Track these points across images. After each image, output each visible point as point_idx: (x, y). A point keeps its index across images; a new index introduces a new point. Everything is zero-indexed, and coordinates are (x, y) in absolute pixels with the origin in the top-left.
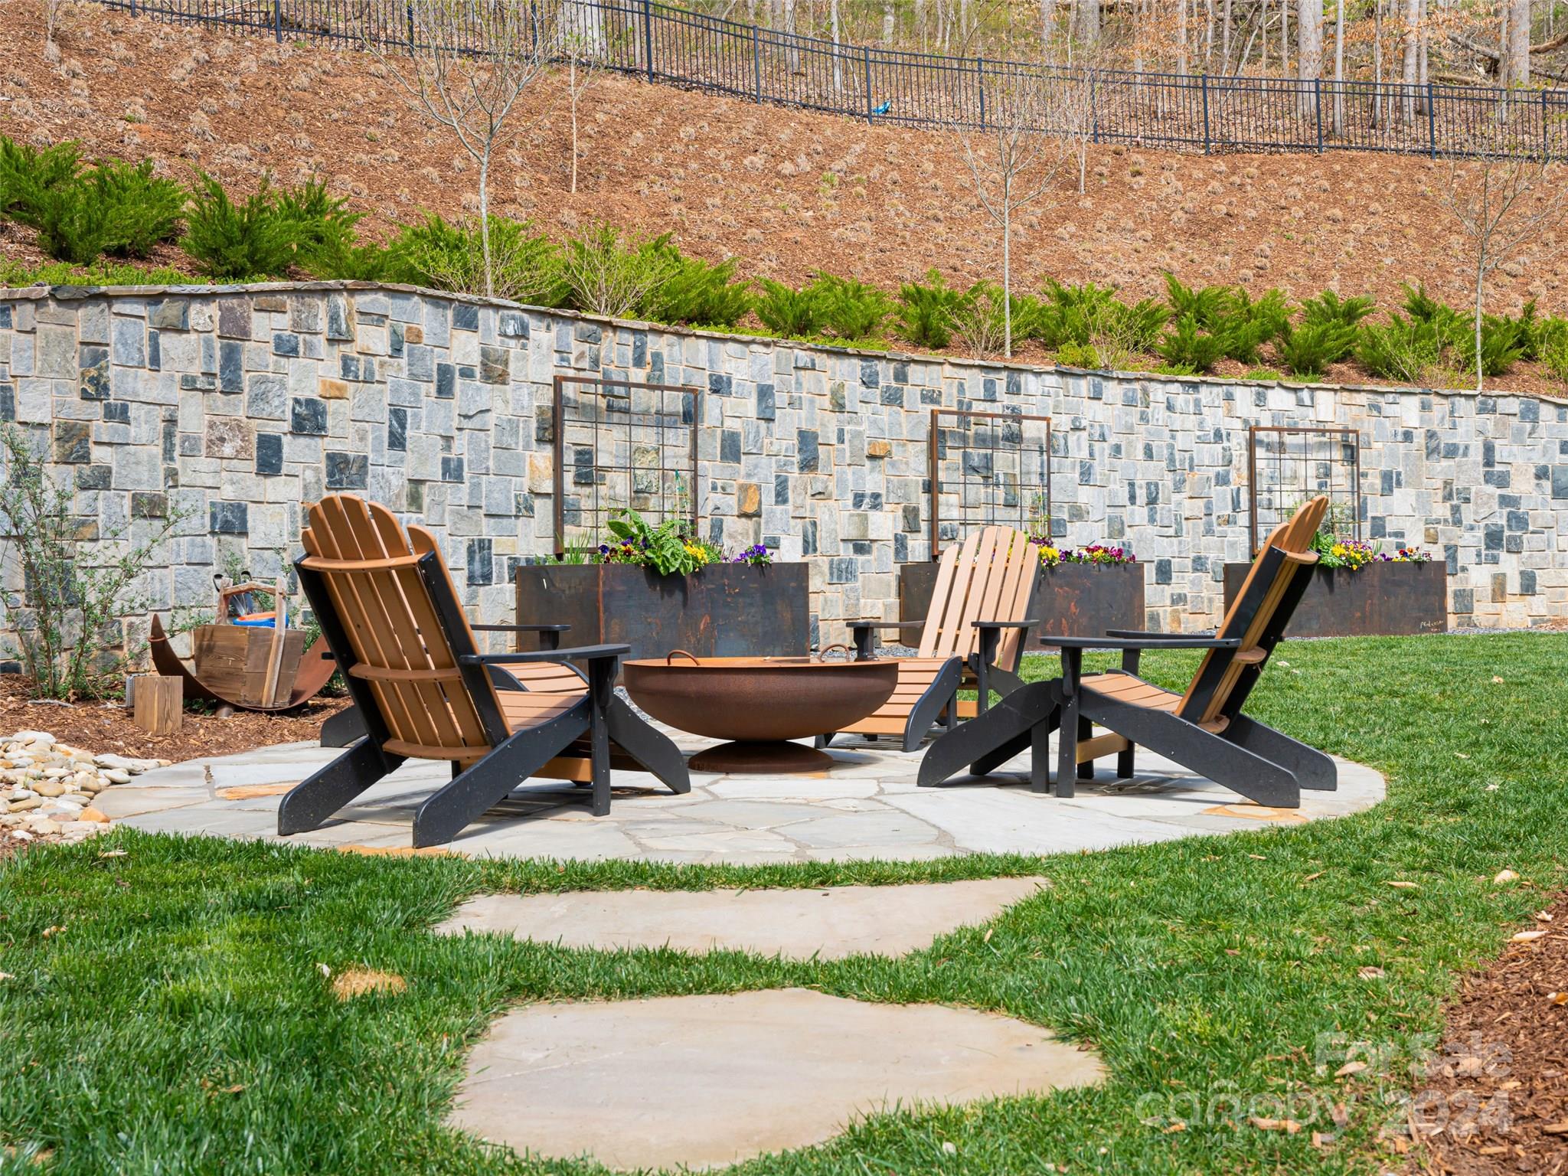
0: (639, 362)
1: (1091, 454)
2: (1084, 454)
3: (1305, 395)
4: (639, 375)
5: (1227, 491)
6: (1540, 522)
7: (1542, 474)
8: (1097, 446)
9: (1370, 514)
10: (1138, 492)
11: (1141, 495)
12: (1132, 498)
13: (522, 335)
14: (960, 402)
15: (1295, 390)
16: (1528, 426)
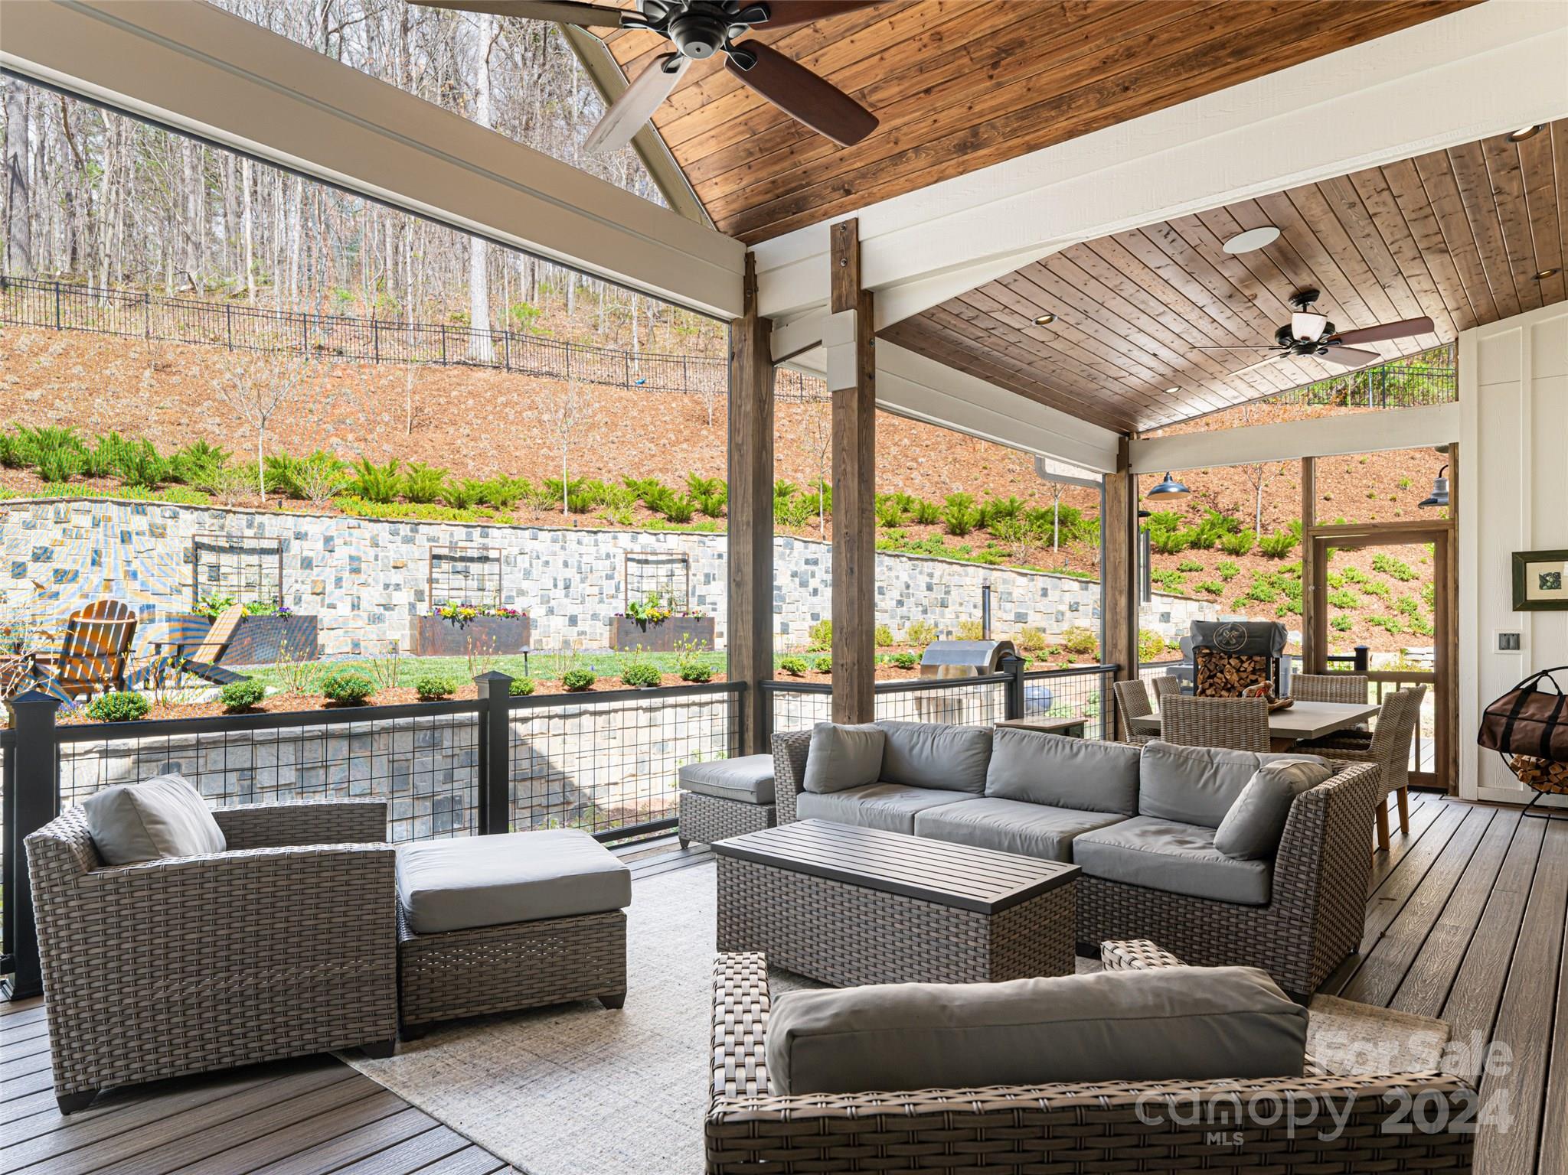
0: (250, 526)
1: (531, 565)
2: (527, 565)
3: (661, 537)
4: (249, 533)
5: (613, 583)
6: (793, 598)
7: (794, 575)
8: (534, 562)
9: (697, 594)
10: (559, 583)
11: (561, 584)
12: (555, 586)
13: (175, 516)
14: (451, 542)
15: (655, 534)
16: (788, 551)
